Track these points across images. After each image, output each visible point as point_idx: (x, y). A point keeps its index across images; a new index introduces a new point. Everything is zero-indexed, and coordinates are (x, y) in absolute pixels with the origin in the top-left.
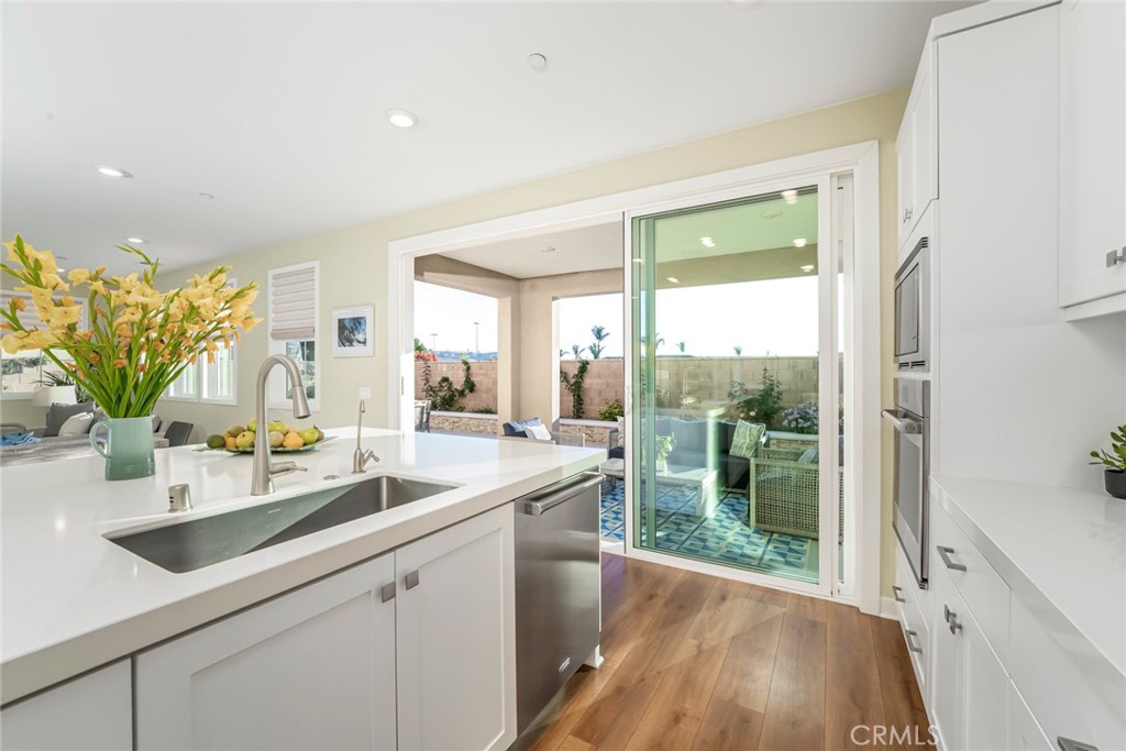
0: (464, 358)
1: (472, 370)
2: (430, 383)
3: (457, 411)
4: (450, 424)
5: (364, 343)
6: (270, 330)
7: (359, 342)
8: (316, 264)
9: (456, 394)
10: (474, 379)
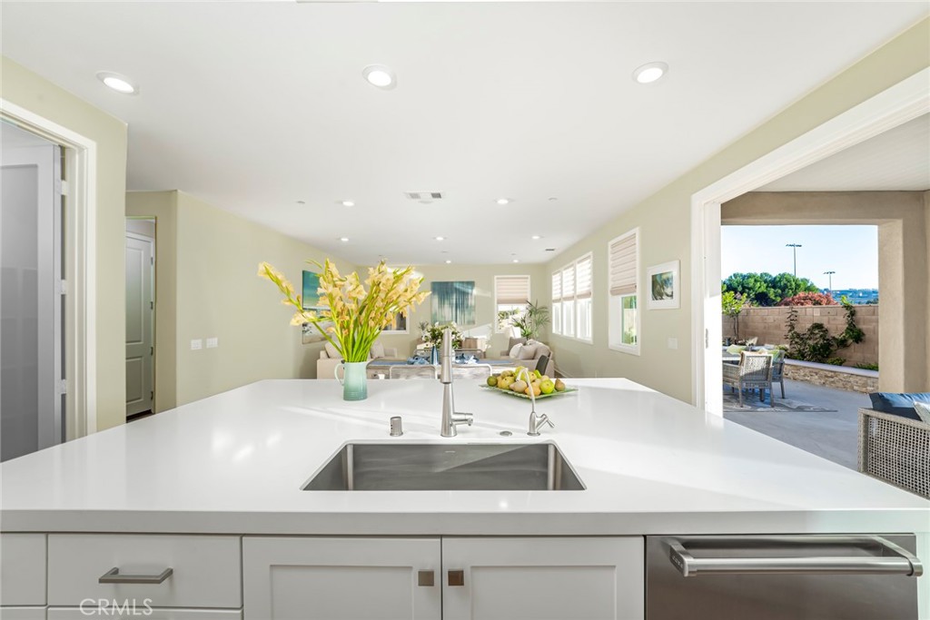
0: (846, 300)
1: (859, 315)
2: (796, 330)
3: (833, 363)
4: (820, 377)
5: (672, 296)
6: (610, 288)
7: (668, 295)
8: (637, 231)
9: (834, 343)
10: (862, 326)
